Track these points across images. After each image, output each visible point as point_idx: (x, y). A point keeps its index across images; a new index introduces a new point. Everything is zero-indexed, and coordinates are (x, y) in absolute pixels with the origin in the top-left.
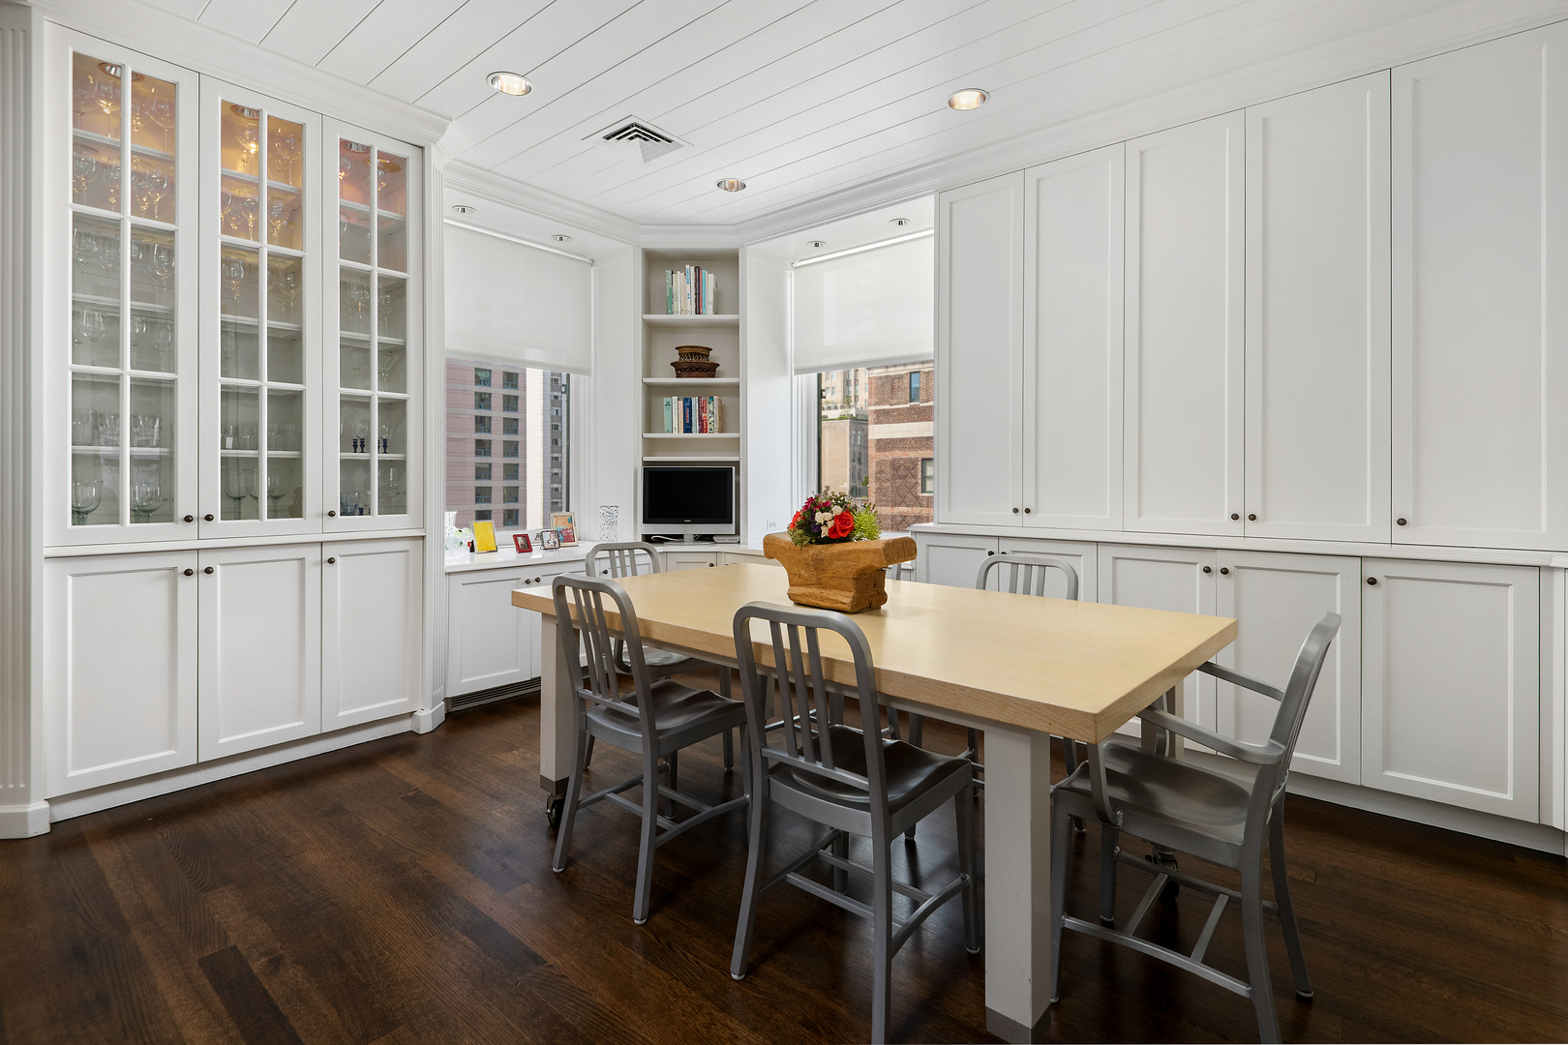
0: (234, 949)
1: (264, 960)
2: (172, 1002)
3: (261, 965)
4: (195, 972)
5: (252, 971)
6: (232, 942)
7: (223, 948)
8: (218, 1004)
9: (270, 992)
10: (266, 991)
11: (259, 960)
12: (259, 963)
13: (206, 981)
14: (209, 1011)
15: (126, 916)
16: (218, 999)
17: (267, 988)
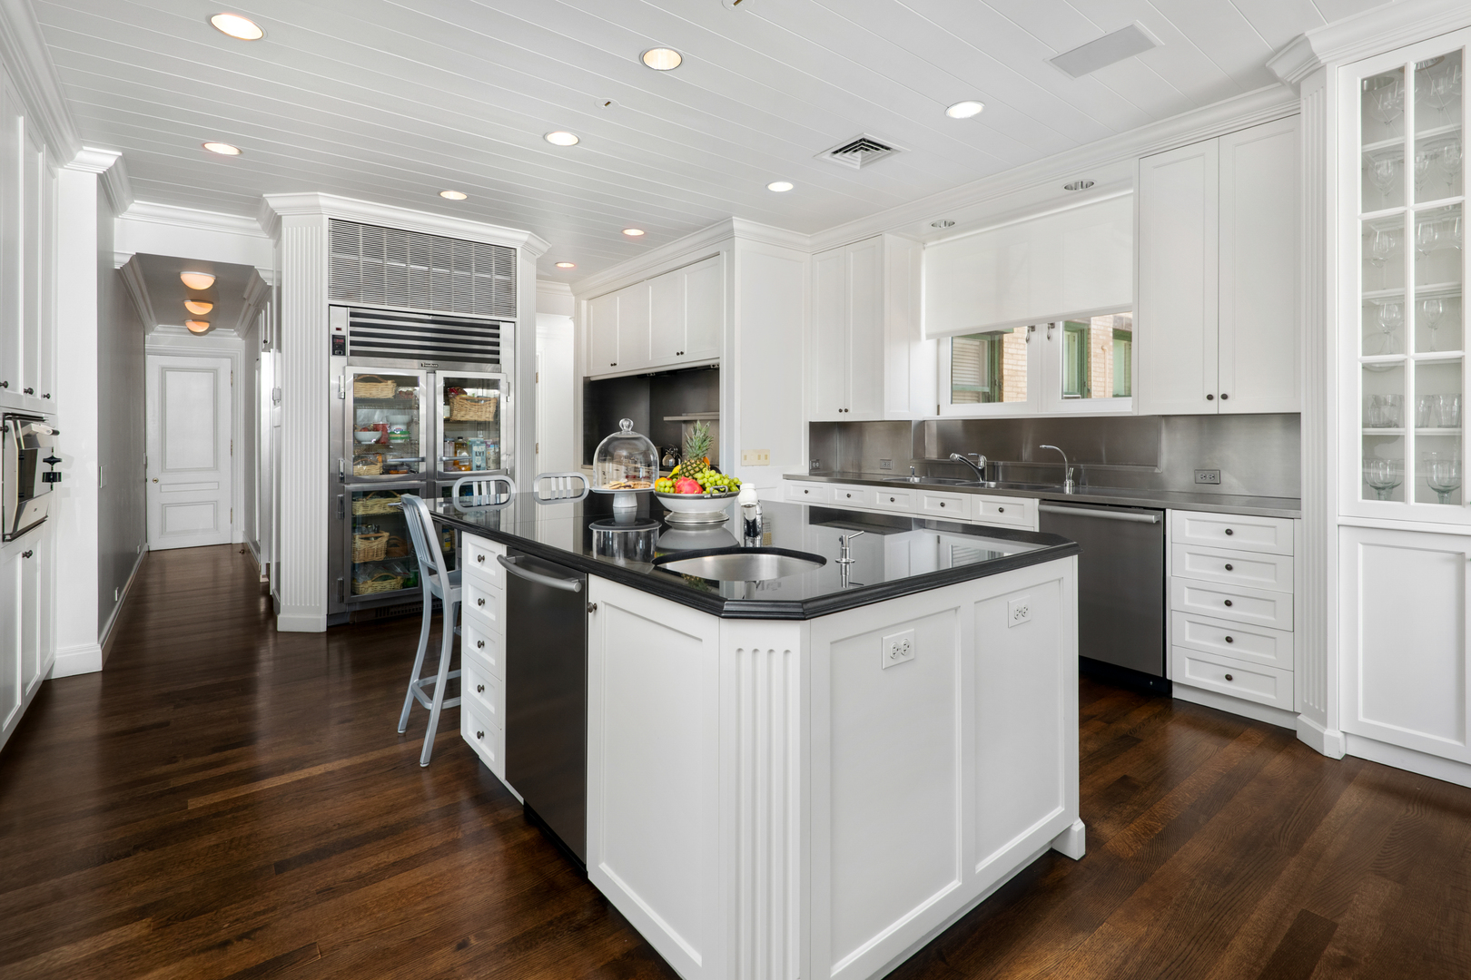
0: (1335, 926)
1: (1342, 953)
2: (1254, 917)
3: (1335, 954)
4: (1290, 914)
5: (1323, 950)
6: (1340, 921)
7: (1329, 918)
8: (1274, 947)
9: (1314, 974)
10: (1312, 971)
11: (1338, 949)
12: (1337, 951)
13: (1289, 926)
14: (1265, 943)
15: (1305, 846)
16: (1279, 942)
17: (1316, 970)
